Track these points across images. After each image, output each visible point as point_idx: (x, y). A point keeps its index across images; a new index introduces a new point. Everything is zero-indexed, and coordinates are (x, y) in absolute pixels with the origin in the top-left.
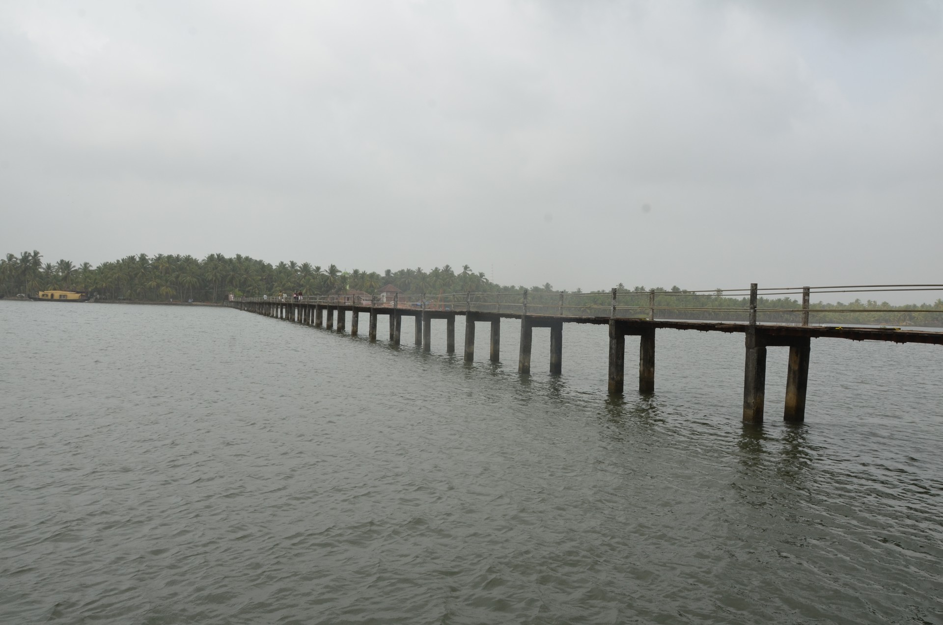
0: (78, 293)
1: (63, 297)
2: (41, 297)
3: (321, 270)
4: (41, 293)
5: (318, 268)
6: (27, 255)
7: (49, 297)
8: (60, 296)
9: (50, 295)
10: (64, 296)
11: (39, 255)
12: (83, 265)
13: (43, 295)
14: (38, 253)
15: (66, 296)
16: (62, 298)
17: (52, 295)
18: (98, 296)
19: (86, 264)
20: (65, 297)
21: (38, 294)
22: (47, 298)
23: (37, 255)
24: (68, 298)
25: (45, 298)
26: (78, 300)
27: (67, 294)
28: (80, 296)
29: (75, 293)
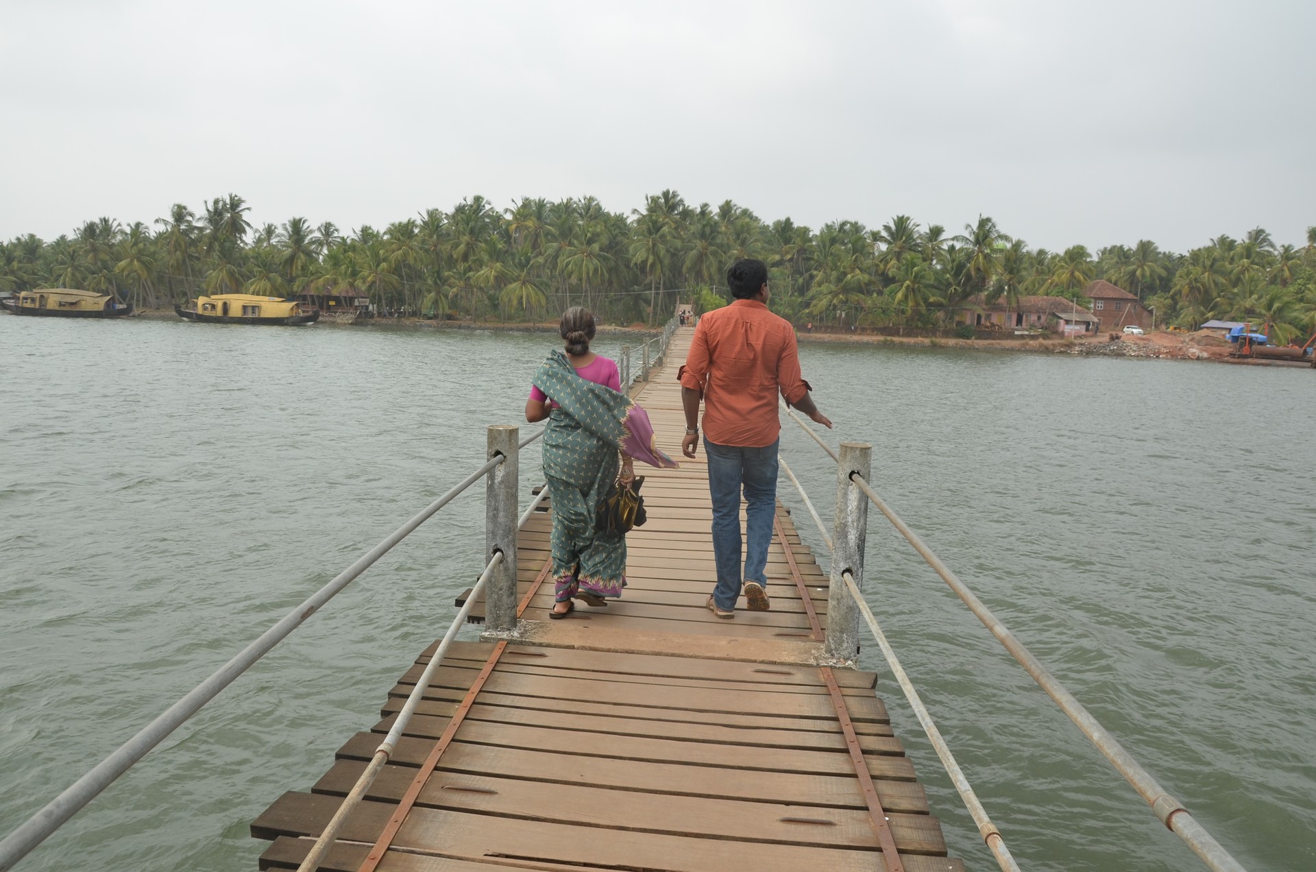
0: (290, 297)
1: (250, 310)
2: (200, 311)
3: (943, 236)
4: (201, 300)
5: (936, 232)
7: (219, 312)
9: (220, 305)
10: (254, 307)
13: (206, 306)
15: (259, 307)
16: (250, 315)
17: (226, 307)
19: (365, 228)
20: (257, 310)
21: (195, 305)
22: (213, 314)
24: (263, 315)
25: (208, 313)
26: (287, 318)
27: (262, 304)
28: (292, 309)
29: (282, 301)
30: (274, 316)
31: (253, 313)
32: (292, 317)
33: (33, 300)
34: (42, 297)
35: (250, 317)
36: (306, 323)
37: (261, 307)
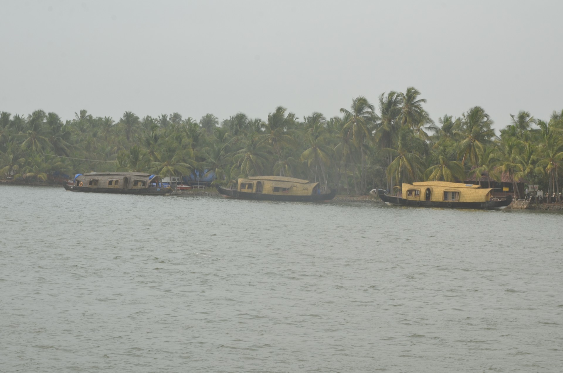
0: (484, 185)
1: (450, 196)
2: (404, 196)
4: (405, 187)
6: (394, 98)
7: (422, 197)
8: (446, 193)
9: (423, 190)
10: (453, 193)
11: (418, 98)
12: (516, 119)
13: (410, 192)
14: (417, 93)
15: (459, 193)
16: (450, 200)
17: (429, 192)
18: (540, 193)
19: (523, 117)
20: (456, 195)
21: (400, 190)
22: (417, 199)
23: (414, 98)
24: (462, 200)
25: (412, 198)
26: (483, 203)
27: (461, 190)
28: (487, 195)
29: (478, 188)
30: (472, 201)
31: (453, 198)
32: (487, 201)
33: (250, 186)
34: (259, 183)
35: (450, 202)
36: (499, 207)
37: (460, 193)
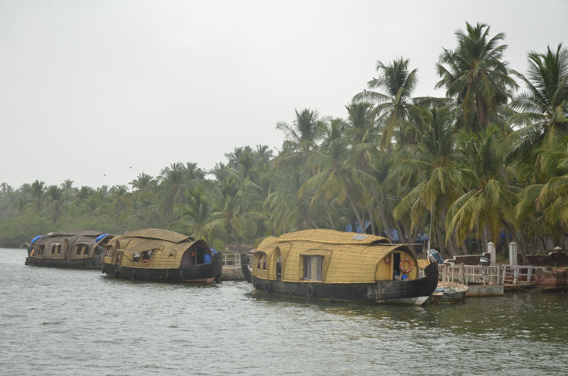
30: (347, 280)
32: (380, 282)
35: (312, 283)
36: (413, 299)
37: (330, 258)
